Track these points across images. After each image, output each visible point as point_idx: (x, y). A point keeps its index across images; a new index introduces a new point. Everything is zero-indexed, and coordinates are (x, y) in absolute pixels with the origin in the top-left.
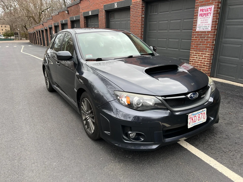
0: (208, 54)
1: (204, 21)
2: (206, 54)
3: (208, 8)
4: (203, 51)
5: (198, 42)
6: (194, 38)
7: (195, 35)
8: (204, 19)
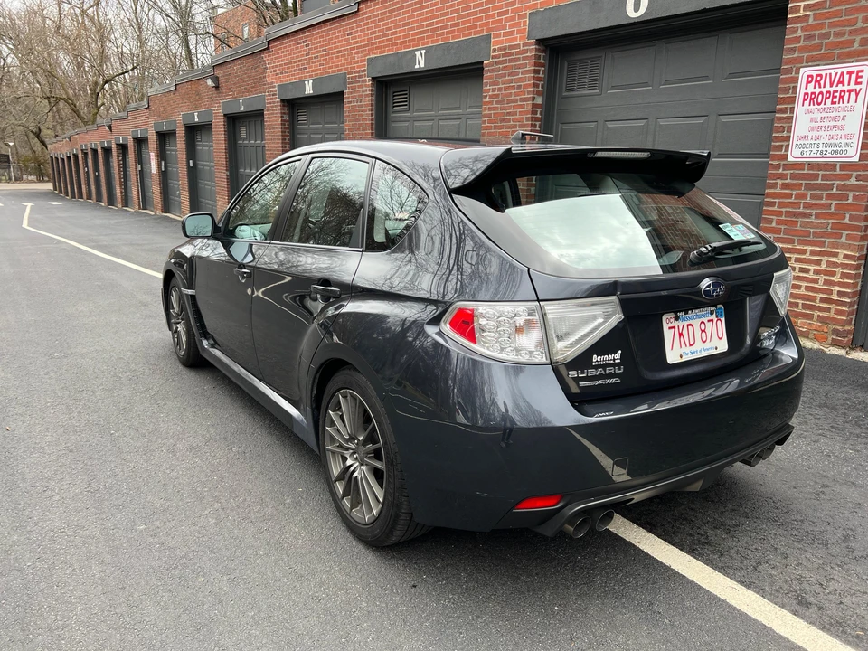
0: (846, 257)
1: (826, 123)
2: (835, 255)
3: (845, 70)
4: (822, 244)
5: (796, 205)
6: (778, 190)
7: (782, 177)
8: (824, 114)
